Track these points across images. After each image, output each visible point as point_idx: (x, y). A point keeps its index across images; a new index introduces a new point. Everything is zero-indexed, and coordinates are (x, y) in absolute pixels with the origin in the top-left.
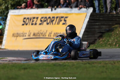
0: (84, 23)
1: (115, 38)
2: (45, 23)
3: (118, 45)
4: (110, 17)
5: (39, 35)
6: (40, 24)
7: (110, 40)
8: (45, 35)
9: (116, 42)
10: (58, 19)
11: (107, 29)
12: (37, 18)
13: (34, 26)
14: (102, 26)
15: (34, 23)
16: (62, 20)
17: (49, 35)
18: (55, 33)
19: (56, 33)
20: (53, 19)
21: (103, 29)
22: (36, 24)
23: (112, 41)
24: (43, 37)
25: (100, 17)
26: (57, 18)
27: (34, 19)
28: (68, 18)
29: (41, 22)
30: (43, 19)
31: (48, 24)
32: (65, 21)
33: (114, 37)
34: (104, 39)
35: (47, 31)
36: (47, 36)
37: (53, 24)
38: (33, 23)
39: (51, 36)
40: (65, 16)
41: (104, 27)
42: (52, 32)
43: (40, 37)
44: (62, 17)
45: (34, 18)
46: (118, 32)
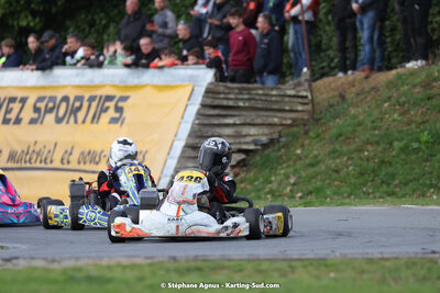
0: (182, 117)
1: (291, 170)
2: (50, 118)
3: (300, 194)
4: (274, 99)
5: (30, 159)
6: (33, 121)
7: (273, 178)
8: (48, 161)
9: (294, 184)
10: (94, 104)
11: (264, 139)
12: (23, 101)
13: (11, 127)
14: (245, 130)
15: (12, 116)
16: (108, 108)
17: (62, 160)
18: (83, 153)
19: (89, 153)
20: (77, 104)
21: (249, 139)
22: (18, 121)
23: (281, 181)
24: (43, 165)
25: (240, 97)
26: (92, 99)
27: (11, 105)
28: (129, 101)
29: (36, 116)
30: (42, 105)
31: (59, 120)
32: (119, 110)
33: (288, 166)
34: (251, 175)
35: (56, 145)
36: (57, 164)
37: (76, 122)
38: (8, 116)
39: (68, 162)
40: (118, 94)
41: (253, 131)
42: (73, 148)
43: (33, 165)
44: (109, 98)
45: (12, 100)
46: (299, 152)
